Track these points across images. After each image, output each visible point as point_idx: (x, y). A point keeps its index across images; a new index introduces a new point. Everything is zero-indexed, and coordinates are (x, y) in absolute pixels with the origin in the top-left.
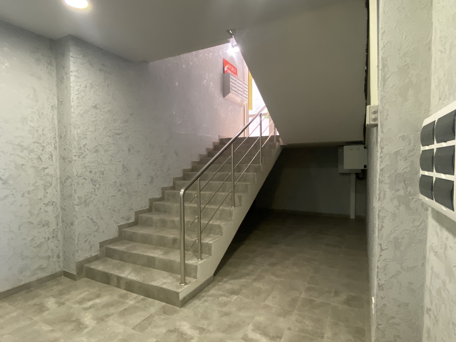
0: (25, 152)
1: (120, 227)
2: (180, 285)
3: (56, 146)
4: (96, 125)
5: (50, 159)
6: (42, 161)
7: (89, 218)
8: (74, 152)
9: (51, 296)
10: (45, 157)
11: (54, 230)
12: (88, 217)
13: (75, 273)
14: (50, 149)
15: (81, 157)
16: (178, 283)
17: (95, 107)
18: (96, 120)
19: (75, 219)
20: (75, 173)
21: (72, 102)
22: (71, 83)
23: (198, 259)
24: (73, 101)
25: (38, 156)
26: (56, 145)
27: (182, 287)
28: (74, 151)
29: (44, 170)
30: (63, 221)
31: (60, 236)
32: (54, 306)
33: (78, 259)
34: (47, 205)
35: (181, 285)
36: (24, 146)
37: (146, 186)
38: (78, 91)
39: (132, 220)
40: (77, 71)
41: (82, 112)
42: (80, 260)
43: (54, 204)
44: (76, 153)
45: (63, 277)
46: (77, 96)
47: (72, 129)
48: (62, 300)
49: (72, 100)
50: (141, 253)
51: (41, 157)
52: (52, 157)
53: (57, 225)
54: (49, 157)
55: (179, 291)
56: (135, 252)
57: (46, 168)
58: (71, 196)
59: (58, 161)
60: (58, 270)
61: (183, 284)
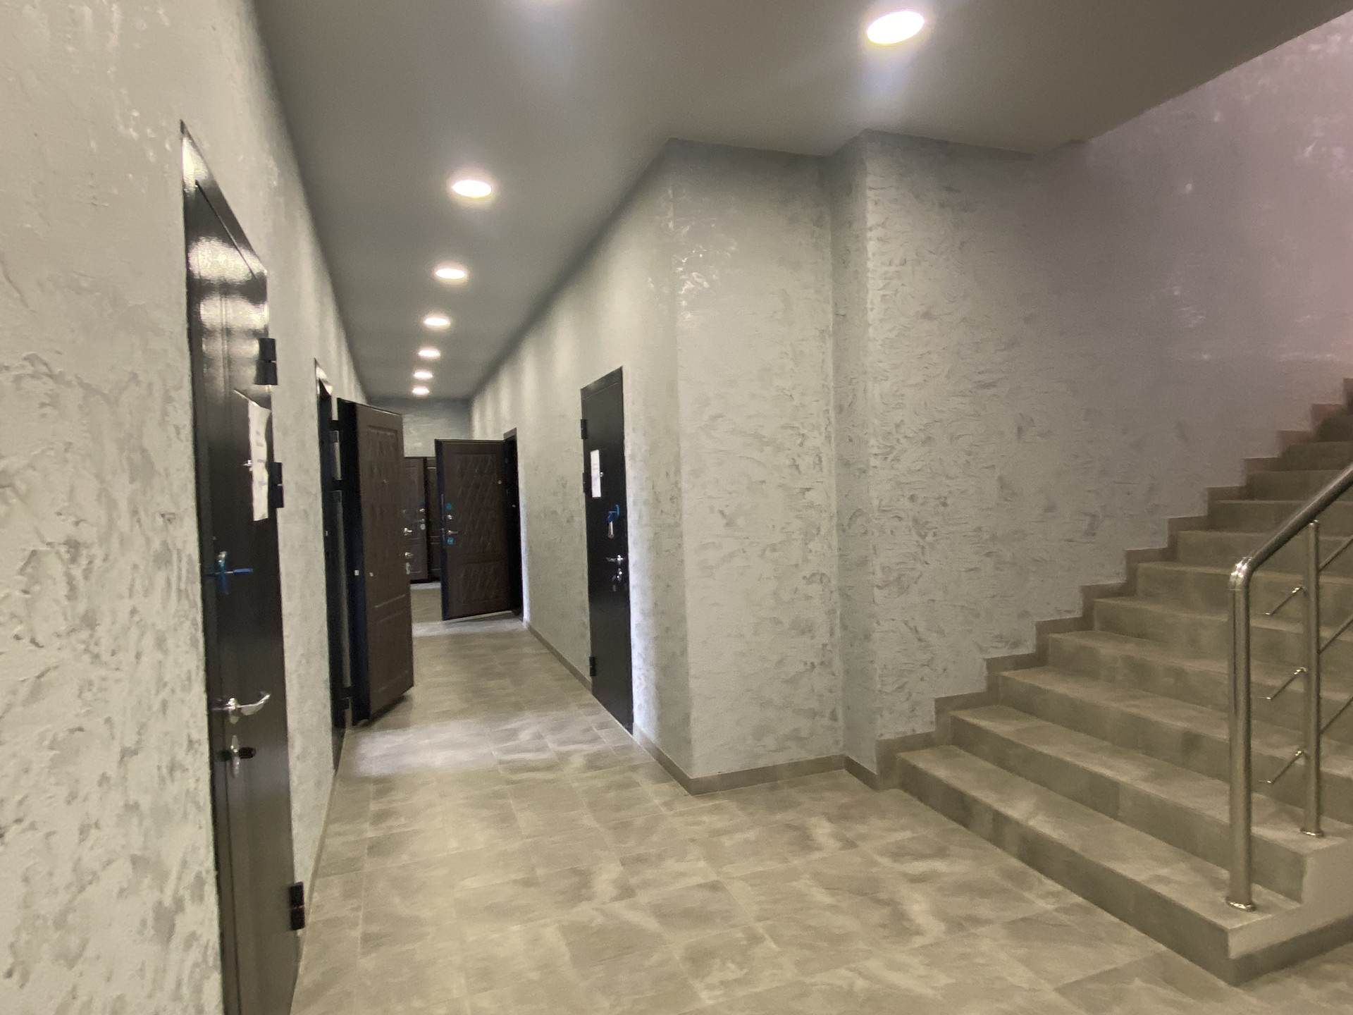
0: (768, 449)
1: (992, 664)
2: (1229, 904)
3: (830, 432)
4: (926, 368)
5: (818, 467)
6: (800, 472)
7: (908, 626)
8: (873, 446)
9: (824, 814)
10: (806, 461)
11: (825, 645)
12: (906, 623)
13: (873, 768)
14: (816, 440)
15: (890, 457)
16: (1220, 897)
17: (927, 315)
18: (929, 353)
19: (875, 625)
20: (876, 502)
21: (869, 312)
22: (869, 259)
23: (1303, 830)
24: (872, 309)
25: (792, 461)
26: (830, 429)
27: (1236, 914)
28: (873, 442)
29: (804, 494)
30: (844, 627)
31: (838, 664)
32: (833, 844)
33: (881, 735)
34: (809, 580)
35: (1233, 906)
36: (764, 437)
37: (1073, 543)
38: (885, 279)
39: (1028, 648)
40: (883, 225)
41: (892, 335)
42: (887, 737)
43: (825, 580)
44: (878, 447)
45: (844, 771)
46: (882, 293)
47: (870, 385)
48: (850, 835)
49: (869, 306)
50: (1068, 759)
51: (799, 462)
52: (820, 461)
53: (832, 634)
54: (814, 462)
55: (1228, 924)
56: (1046, 750)
57: (808, 490)
58: (863, 562)
59: (833, 471)
60: (834, 751)
61: (1243, 907)
